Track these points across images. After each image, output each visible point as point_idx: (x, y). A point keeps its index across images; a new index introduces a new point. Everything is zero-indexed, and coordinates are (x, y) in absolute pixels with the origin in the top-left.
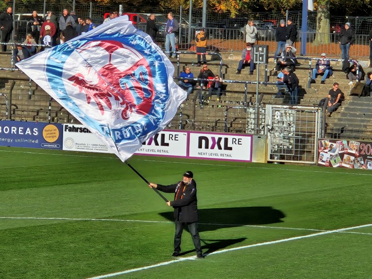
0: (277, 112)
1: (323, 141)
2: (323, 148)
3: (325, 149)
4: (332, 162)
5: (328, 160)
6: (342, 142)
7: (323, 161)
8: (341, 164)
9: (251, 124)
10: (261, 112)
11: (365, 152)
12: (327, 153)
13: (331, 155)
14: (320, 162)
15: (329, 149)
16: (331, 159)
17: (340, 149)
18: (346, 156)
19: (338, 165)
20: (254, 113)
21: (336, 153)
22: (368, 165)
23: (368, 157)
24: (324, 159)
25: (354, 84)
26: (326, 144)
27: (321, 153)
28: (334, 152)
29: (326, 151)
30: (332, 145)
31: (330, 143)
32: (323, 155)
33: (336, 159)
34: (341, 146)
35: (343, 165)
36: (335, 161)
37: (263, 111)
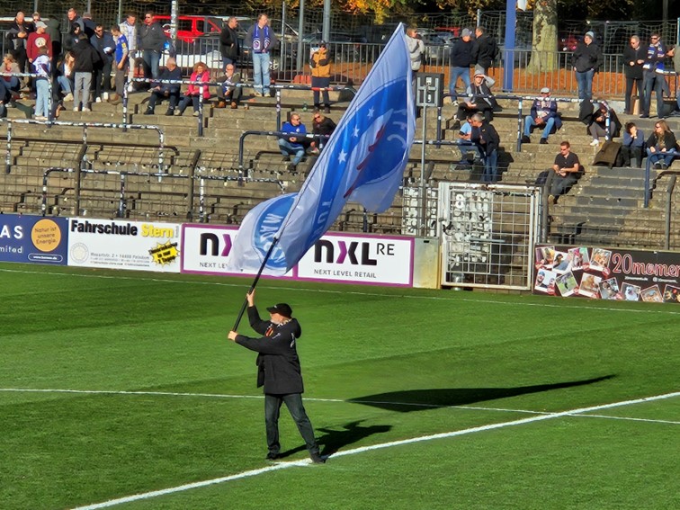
0: (458, 195)
1: (543, 249)
2: (543, 261)
3: (548, 263)
4: (561, 286)
5: (553, 283)
6: (579, 250)
7: (543, 286)
8: (576, 291)
9: (412, 217)
10: (429, 195)
11: (621, 268)
13: (558, 275)
14: (538, 288)
15: (555, 263)
16: (558, 281)
17: (576, 263)
18: (585, 276)
19: (571, 292)
20: (418, 198)
22: (627, 292)
23: (627, 278)
25: (600, 143)
26: (549, 254)
27: (540, 270)
28: (564, 269)
30: (560, 255)
32: (544, 275)
33: (568, 280)
34: (576, 257)
35: (581, 292)
36: (566, 284)
37: (434, 194)
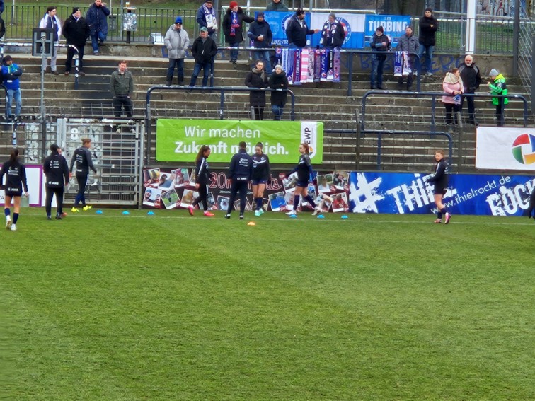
0: (74, 129)
1: (150, 171)
2: (150, 181)
3: (154, 182)
4: (165, 201)
5: (159, 198)
6: (180, 171)
7: (150, 201)
8: (178, 204)
9: (33, 149)
10: (48, 129)
11: (216, 184)
12: (156, 187)
13: (163, 191)
14: (145, 203)
15: (160, 182)
16: (164, 196)
17: (178, 181)
18: (186, 192)
19: (174, 205)
20: (38, 133)
21: (172, 187)
22: (222, 203)
23: (222, 192)
24: (152, 198)
26: (155, 175)
27: (147, 188)
28: (168, 186)
29: (155, 185)
30: (165, 175)
31: (162, 174)
32: (151, 192)
33: (171, 196)
34: (179, 176)
35: (183, 205)
36: (170, 199)
37: (53, 129)
